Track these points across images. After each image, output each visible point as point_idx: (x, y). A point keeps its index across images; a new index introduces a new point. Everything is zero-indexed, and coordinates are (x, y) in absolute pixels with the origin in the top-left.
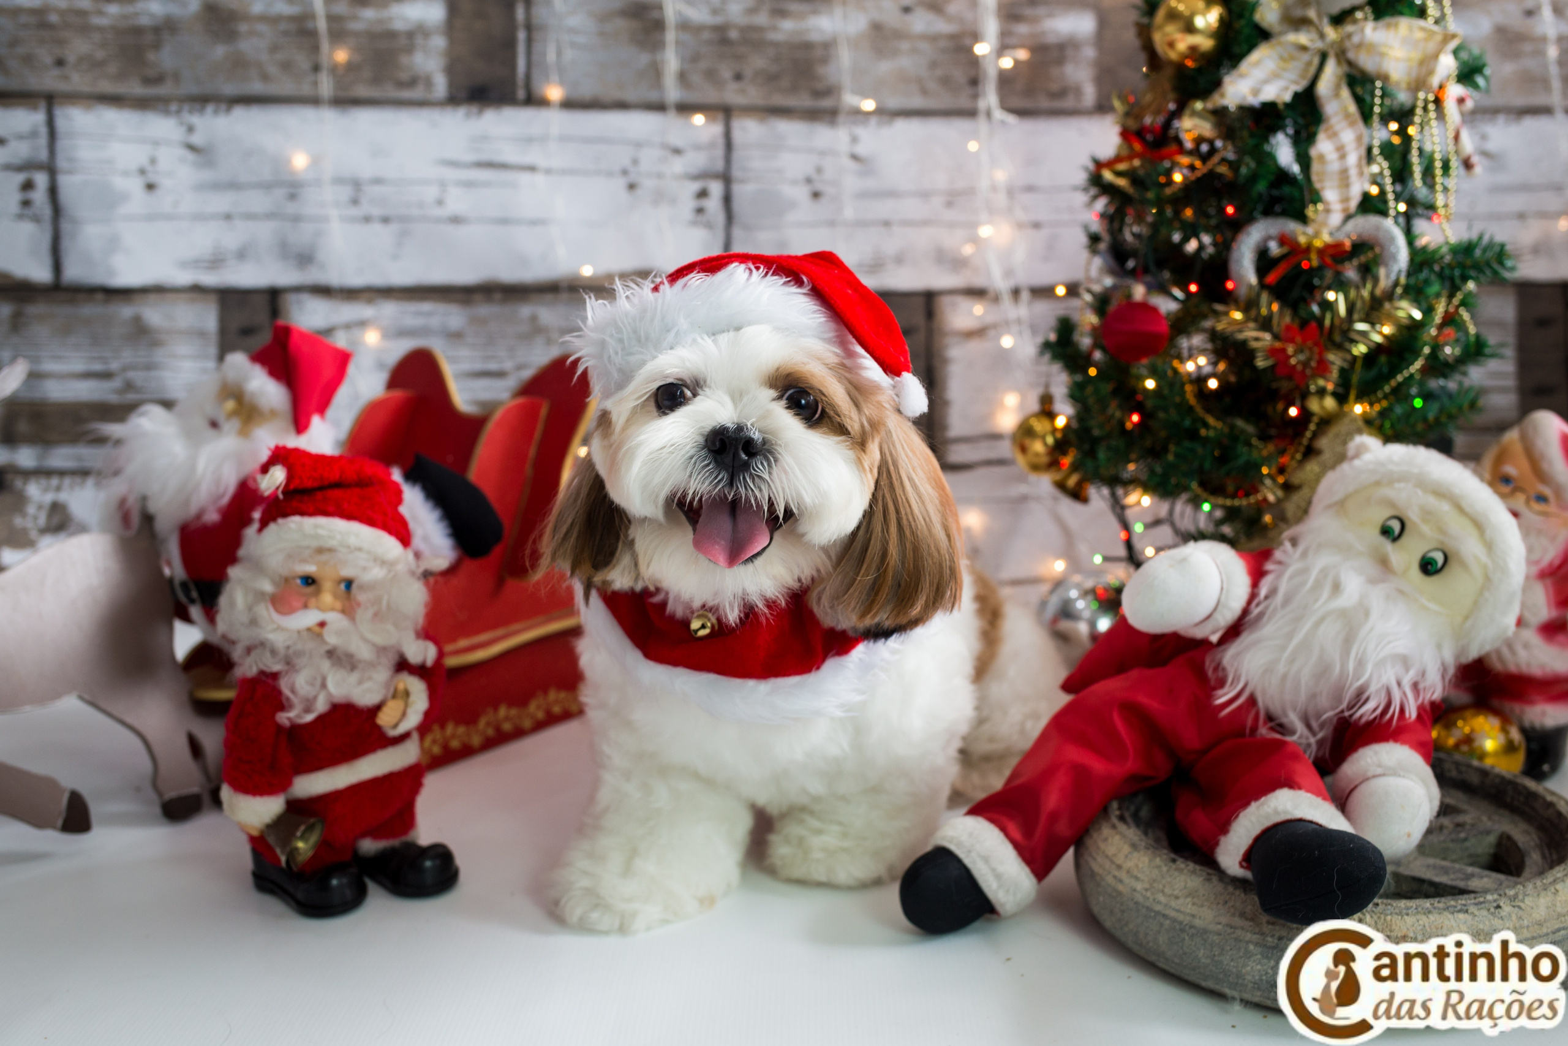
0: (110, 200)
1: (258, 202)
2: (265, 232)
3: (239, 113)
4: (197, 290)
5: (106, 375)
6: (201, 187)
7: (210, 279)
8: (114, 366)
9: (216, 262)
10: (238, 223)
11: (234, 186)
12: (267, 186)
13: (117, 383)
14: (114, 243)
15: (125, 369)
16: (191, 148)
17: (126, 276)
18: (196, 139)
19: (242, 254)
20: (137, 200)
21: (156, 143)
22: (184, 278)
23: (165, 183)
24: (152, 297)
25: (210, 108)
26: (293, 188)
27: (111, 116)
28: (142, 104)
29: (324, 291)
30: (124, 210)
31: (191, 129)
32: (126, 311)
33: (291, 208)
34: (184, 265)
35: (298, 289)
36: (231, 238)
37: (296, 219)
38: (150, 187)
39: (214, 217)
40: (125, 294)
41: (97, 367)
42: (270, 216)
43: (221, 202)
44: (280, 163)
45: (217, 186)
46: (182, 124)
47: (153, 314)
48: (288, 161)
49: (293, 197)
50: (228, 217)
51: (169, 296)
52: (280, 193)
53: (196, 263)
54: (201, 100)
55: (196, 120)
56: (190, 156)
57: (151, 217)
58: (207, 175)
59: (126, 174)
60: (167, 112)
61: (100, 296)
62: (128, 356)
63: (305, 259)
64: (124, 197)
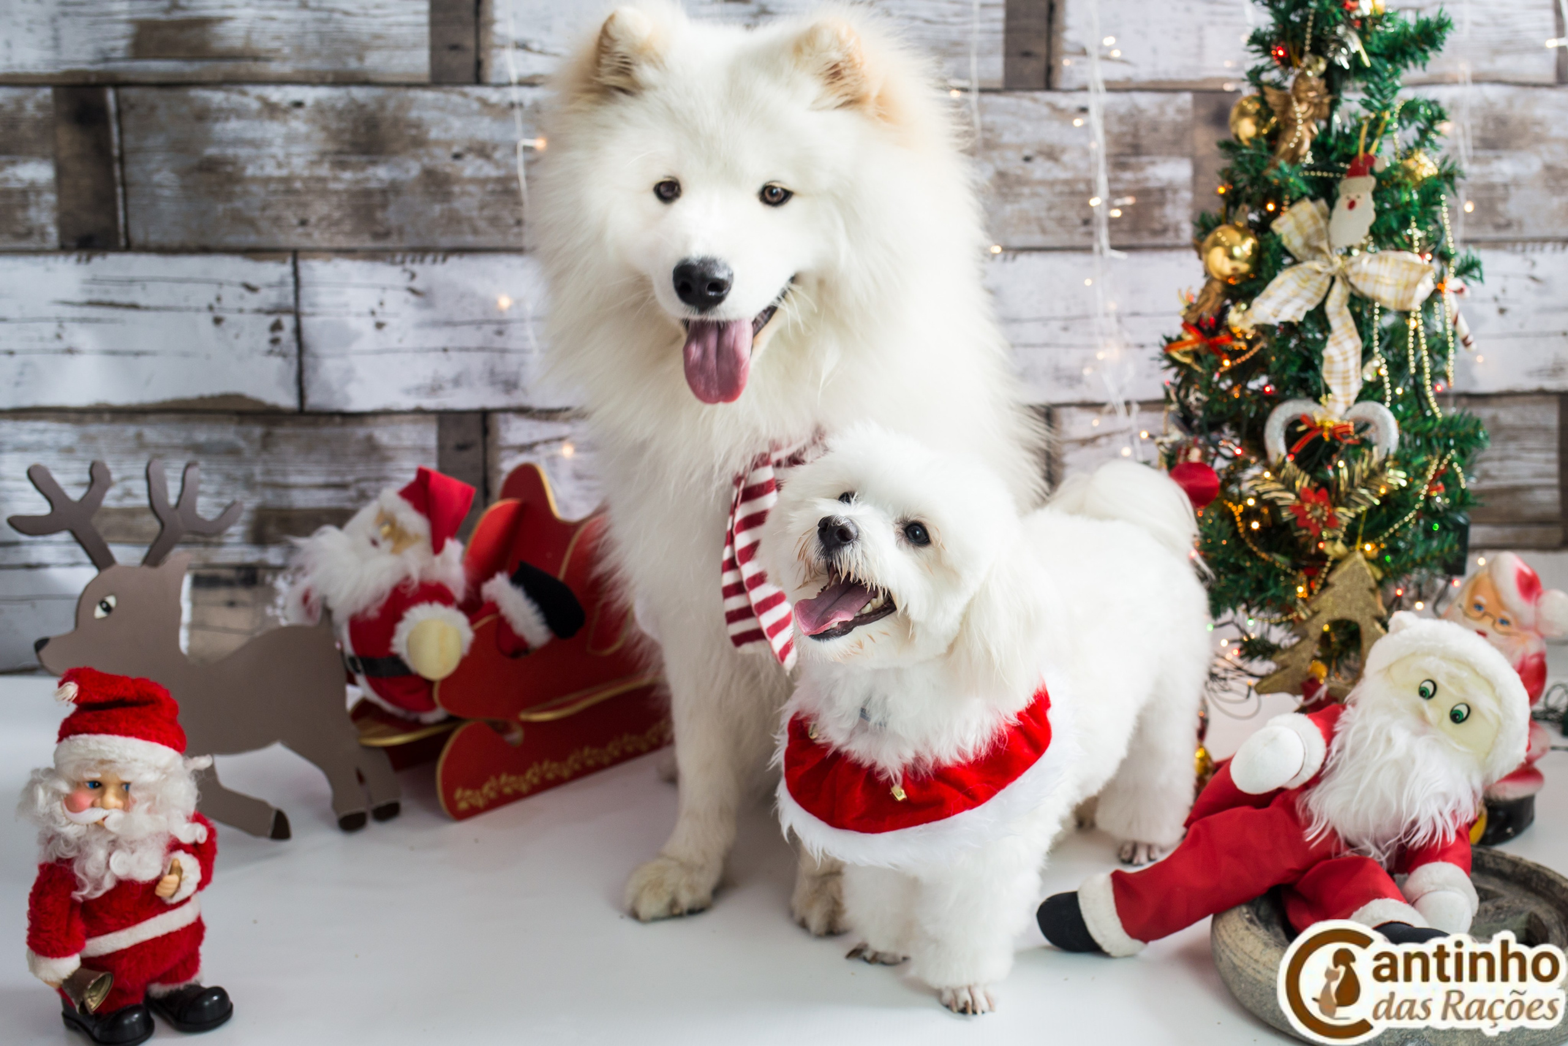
0: (345, 338)
1: (471, 337)
2: (477, 362)
3: (453, 260)
4: (419, 411)
5: (343, 486)
6: (421, 325)
7: (430, 403)
8: (350, 478)
9: (435, 389)
10: (453, 354)
11: (449, 323)
12: (478, 324)
13: (352, 493)
14: (349, 375)
15: (358, 481)
16: (413, 291)
17: (360, 400)
18: (417, 284)
19: (457, 382)
20: (369, 338)
21: (384, 289)
22: (408, 403)
23: (392, 322)
24: (381, 420)
25: (429, 258)
26: (502, 326)
27: (346, 266)
28: (373, 255)
29: (523, 411)
30: (356, 346)
31: (413, 276)
32: (361, 432)
33: (499, 342)
34: (408, 392)
35: (505, 410)
36: (448, 368)
37: (503, 351)
38: (379, 326)
39: (435, 350)
40: (360, 417)
41: (335, 479)
42: (481, 349)
43: (440, 337)
44: (489, 304)
45: (435, 324)
46: (405, 270)
47: (383, 435)
48: (496, 302)
49: (500, 333)
50: (445, 350)
51: (396, 418)
52: (489, 329)
53: (418, 389)
54: (422, 252)
55: (416, 268)
56: (413, 298)
57: (379, 352)
58: (427, 314)
59: (359, 315)
60: (393, 263)
61: (338, 419)
62: (361, 469)
63: (511, 385)
64: (358, 335)
